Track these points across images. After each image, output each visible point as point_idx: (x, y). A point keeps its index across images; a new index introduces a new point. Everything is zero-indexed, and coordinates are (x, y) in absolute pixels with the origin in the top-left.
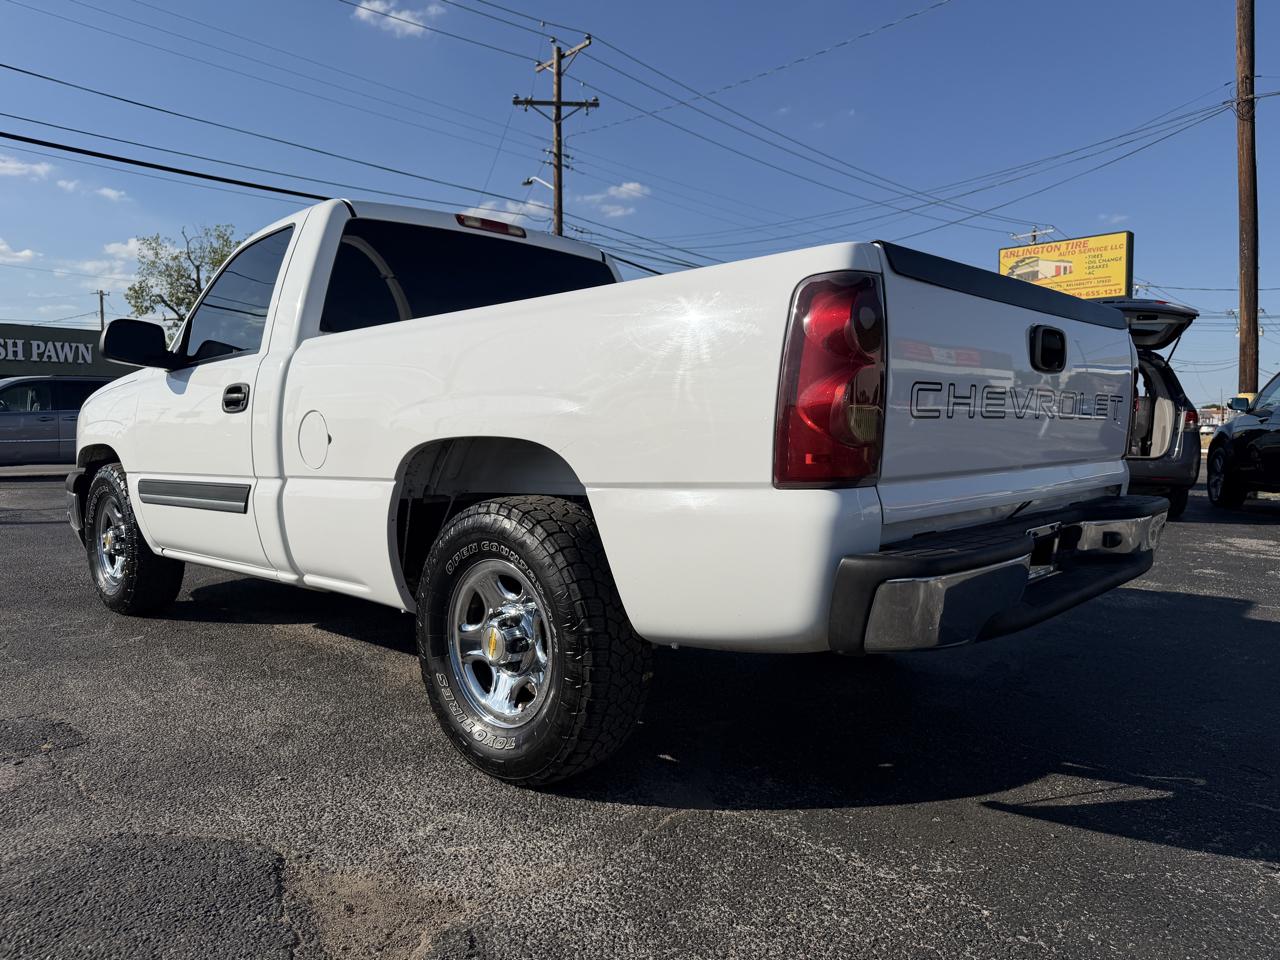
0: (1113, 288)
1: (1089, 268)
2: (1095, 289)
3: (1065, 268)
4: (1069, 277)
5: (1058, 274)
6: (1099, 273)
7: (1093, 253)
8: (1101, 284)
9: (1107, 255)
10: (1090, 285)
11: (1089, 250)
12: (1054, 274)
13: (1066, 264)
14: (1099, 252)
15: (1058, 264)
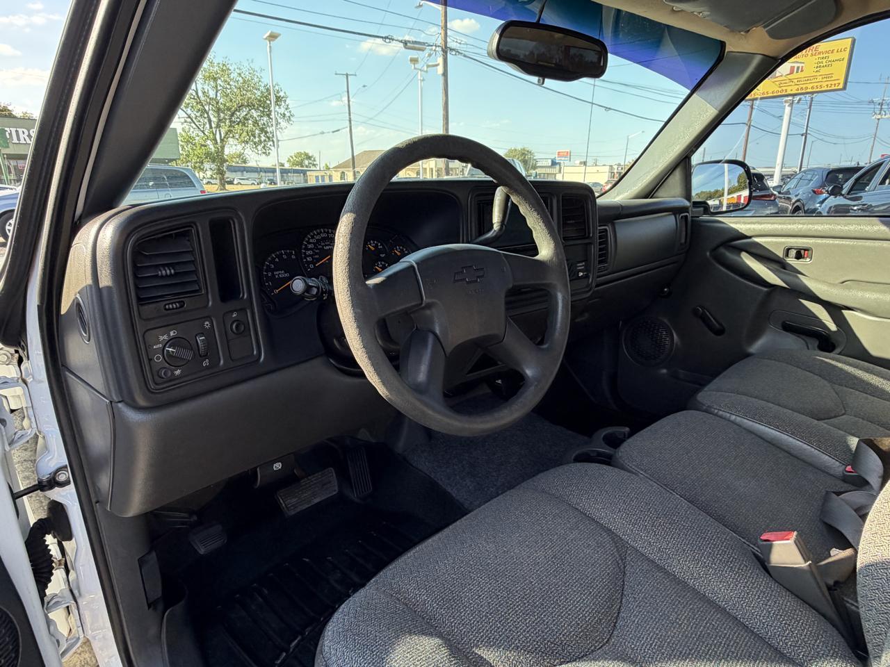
0: (833, 83)
1: (817, 67)
2: (819, 84)
3: (798, 68)
4: (800, 75)
5: (792, 72)
6: (824, 71)
7: (821, 56)
8: (825, 79)
9: (832, 57)
10: (815, 80)
11: (819, 53)
12: (788, 73)
13: (798, 65)
14: (827, 55)
15: (793, 65)
